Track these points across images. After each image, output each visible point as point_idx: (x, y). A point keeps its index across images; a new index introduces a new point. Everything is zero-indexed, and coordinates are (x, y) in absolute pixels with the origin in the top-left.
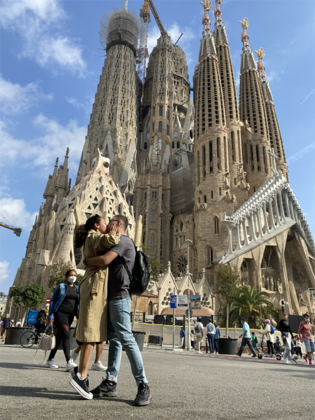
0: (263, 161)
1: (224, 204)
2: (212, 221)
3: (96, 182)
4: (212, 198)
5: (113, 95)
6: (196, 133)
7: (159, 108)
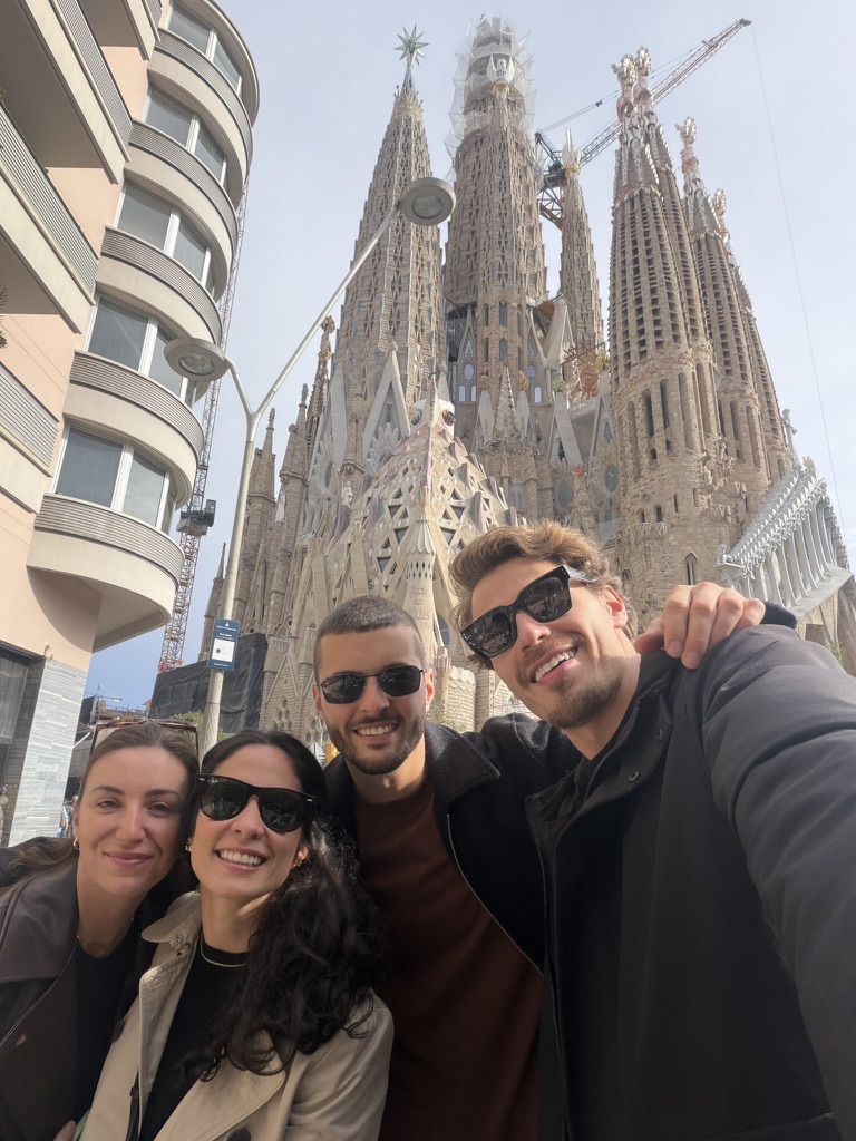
0: (748, 439)
1: (706, 526)
2: (680, 567)
3: (443, 455)
4: (677, 510)
5: (398, 272)
6: (622, 362)
7: (497, 309)
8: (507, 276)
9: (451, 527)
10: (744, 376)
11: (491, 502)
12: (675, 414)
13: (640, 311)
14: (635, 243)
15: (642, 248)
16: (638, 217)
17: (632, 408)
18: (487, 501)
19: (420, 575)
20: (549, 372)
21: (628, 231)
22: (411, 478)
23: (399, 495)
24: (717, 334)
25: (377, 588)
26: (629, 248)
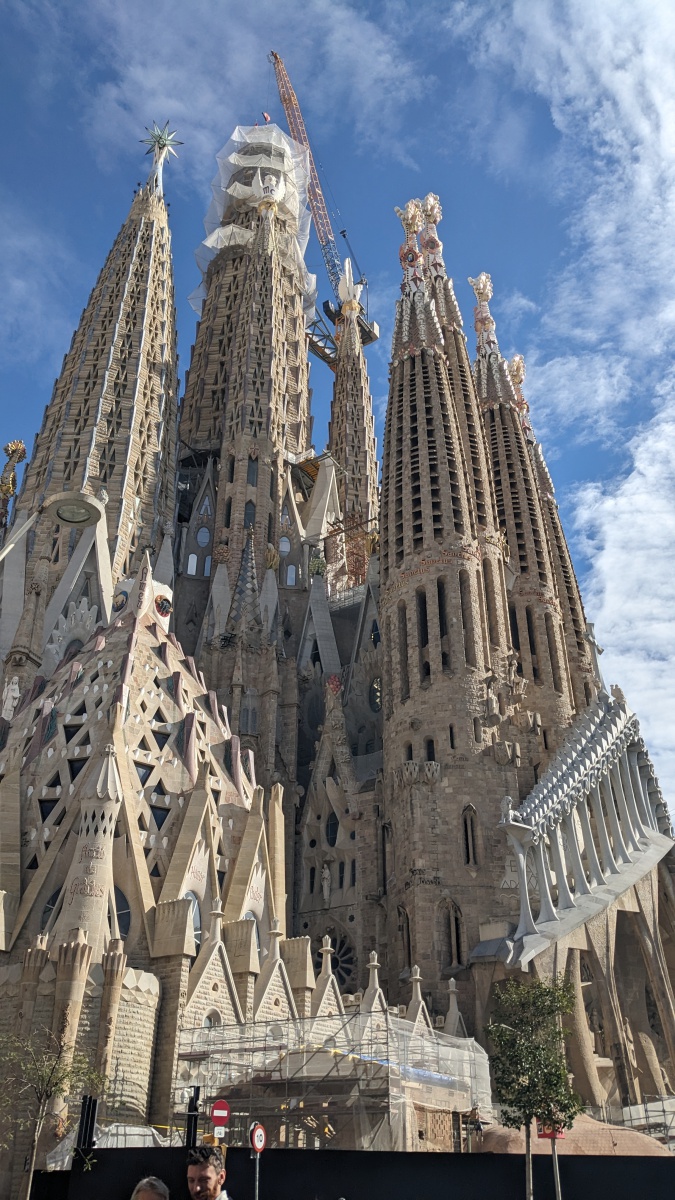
0: (548, 654)
1: (490, 769)
2: (456, 822)
3: (149, 658)
4: (453, 747)
5: (117, 403)
6: (393, 549)
7: (246, 462)
8: (260, 424)
9: (150, 760)
10: (542, 576)
11: (208, 727)
12: (454, 619)
13: (416, 490)
14: (414, 408)
15: (421, 417)
16: (419, 380)
17: (403, 610)
18: (203, 725)
19: (96, 831)
20: (306, 548)
21: (406, 394)
22: (101, 687)
23: (81, 710)
24: (511, 522)
25: (33, 845)
26: (407, 414)
